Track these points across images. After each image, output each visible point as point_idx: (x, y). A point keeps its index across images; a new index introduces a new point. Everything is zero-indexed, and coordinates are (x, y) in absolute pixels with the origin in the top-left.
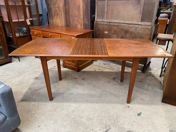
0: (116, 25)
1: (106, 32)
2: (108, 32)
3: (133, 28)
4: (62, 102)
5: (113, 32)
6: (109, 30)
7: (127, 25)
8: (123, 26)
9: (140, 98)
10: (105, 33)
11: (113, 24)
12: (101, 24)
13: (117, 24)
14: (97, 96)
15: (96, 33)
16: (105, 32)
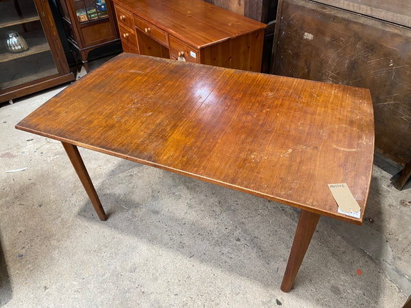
0: (343, 18)
1: (309, 36)
2: (316, 36)
3: (397, 40)
4: (122, 231)
5: (328, 39)
6: (319, 32)
7: (379, 25)
8: (362, 25)
9: (333, 282)
10: (305, 37)
11: (333, 13)
12: (298, 7)
13: (347, 16)
14: (214, 238)
15: (280, 31)
16: (306, 34)
